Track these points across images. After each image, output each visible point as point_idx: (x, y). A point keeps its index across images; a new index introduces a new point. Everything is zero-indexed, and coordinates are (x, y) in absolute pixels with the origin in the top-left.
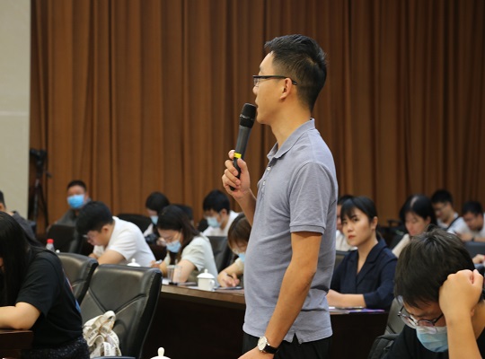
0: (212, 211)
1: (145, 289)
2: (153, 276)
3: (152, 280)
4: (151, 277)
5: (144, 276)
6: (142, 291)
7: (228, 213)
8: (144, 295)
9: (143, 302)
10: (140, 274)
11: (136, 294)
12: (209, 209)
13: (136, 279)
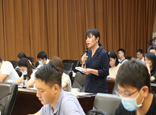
0: (40, 59)
1: (11, 92)
2: (14, 86)
3: (14, 88)
4: (13, 86)
5: (11, 86)
6: (10, 92)
7: (46, 60)
8: (10, 94)
9: (10, 97)
10: (9, 85)
11: (8, 94)
12: (39, 58)
13: (8, 87)
